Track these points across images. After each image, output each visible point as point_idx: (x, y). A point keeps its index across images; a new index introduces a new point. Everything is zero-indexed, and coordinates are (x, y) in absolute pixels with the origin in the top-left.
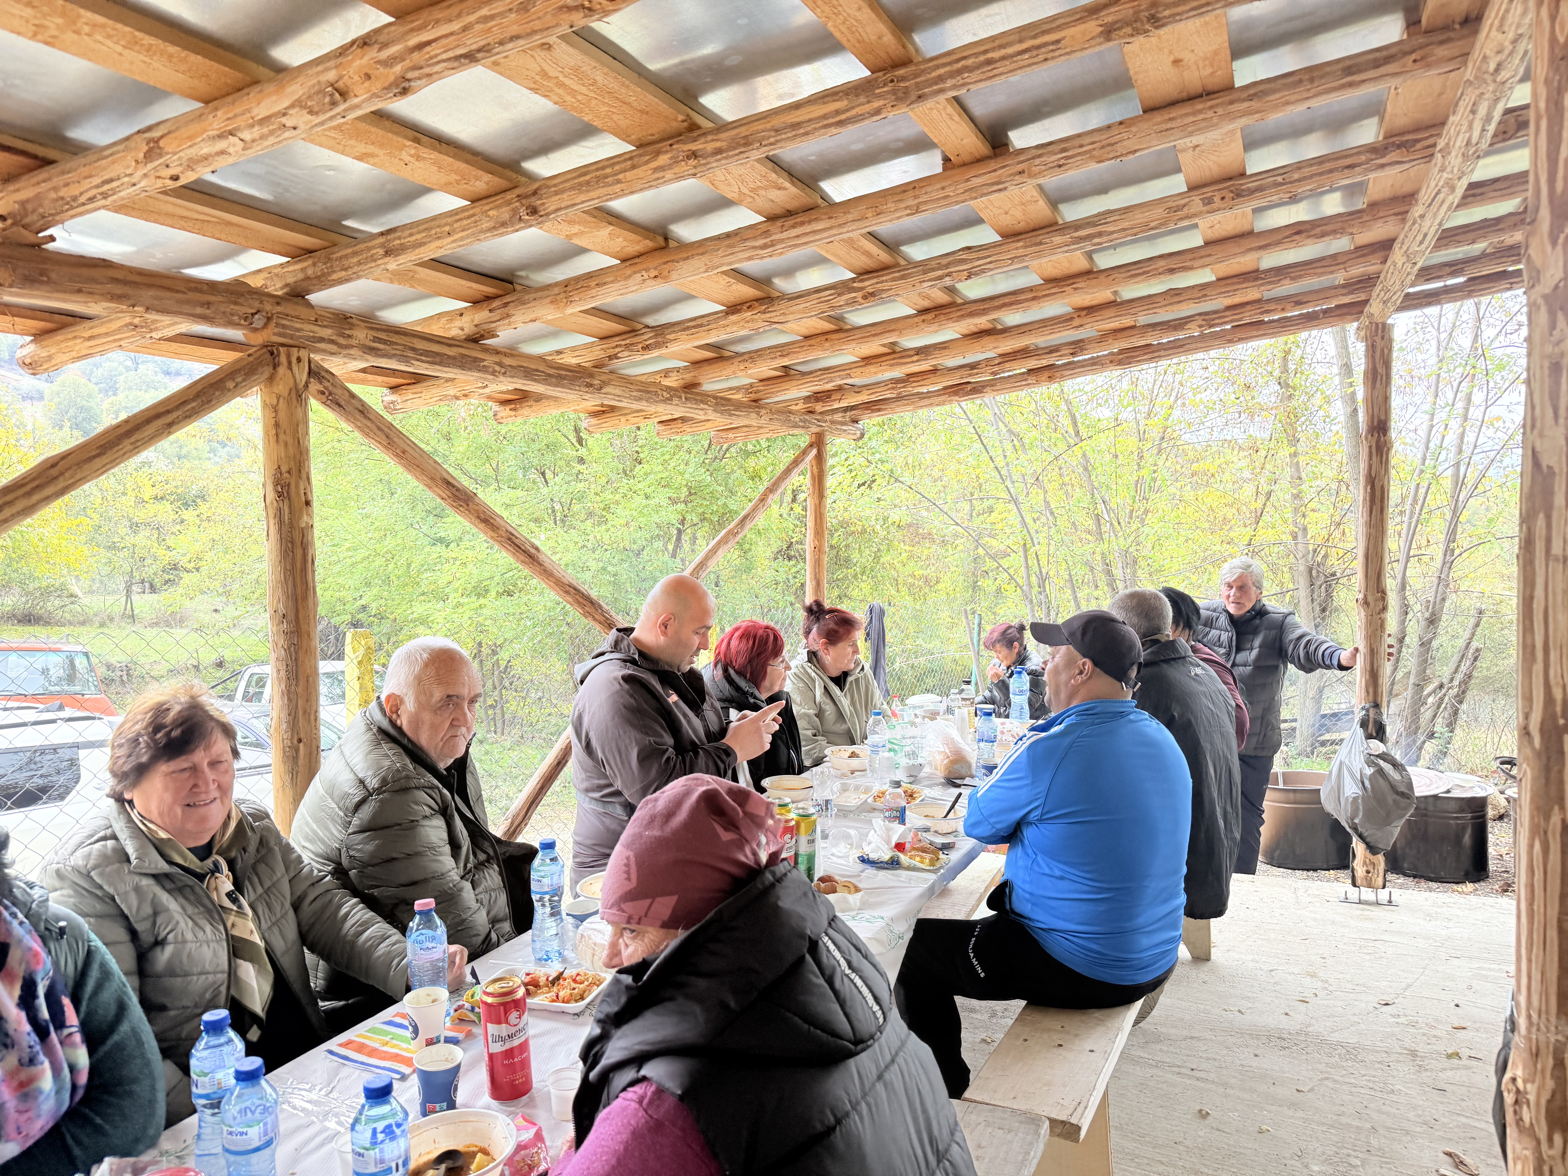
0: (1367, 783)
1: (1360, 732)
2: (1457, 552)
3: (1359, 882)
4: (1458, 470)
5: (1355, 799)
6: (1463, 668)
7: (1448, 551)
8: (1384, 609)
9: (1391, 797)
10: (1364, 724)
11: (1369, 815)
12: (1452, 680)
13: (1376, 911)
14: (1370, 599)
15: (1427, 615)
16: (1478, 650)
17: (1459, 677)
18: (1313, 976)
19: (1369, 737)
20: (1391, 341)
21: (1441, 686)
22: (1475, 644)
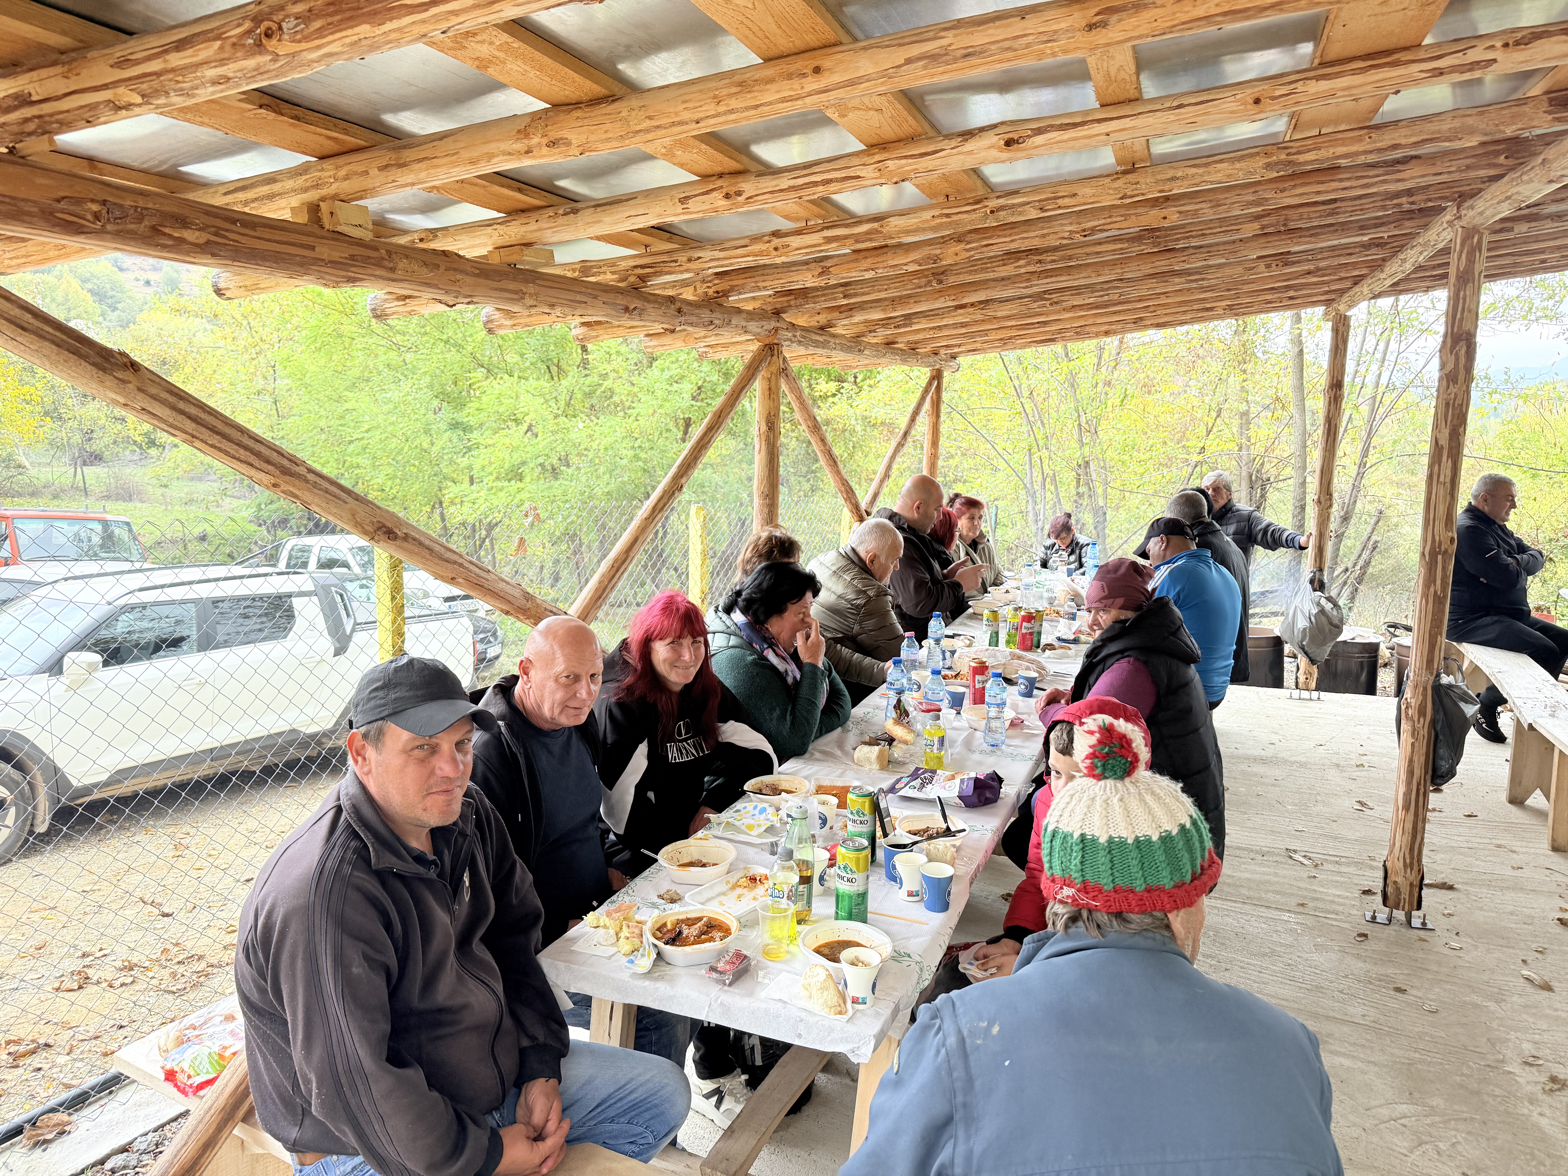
0: (1313, 619)
1: (1309, 586)
2: (1368, 465)
3: (1300, 685)
4: (1375, 401)
5: (1305, 629)
6: (1365, 556)
7: (1362, 465)
8: (1331, 506)
9: (1327, 627)
10: (1312, 582)
11: (1313, 639)
12: (1355, 565)
13: (1311, 703)
14: (1322, 499)
15: (1342, 514)
16: (1376, 542)
17: (1361, 563)
18: (1276, 733)
19: (1315, 590)
20: (1349, 326)
21: (1347, 570)
22: (1374, 538)
